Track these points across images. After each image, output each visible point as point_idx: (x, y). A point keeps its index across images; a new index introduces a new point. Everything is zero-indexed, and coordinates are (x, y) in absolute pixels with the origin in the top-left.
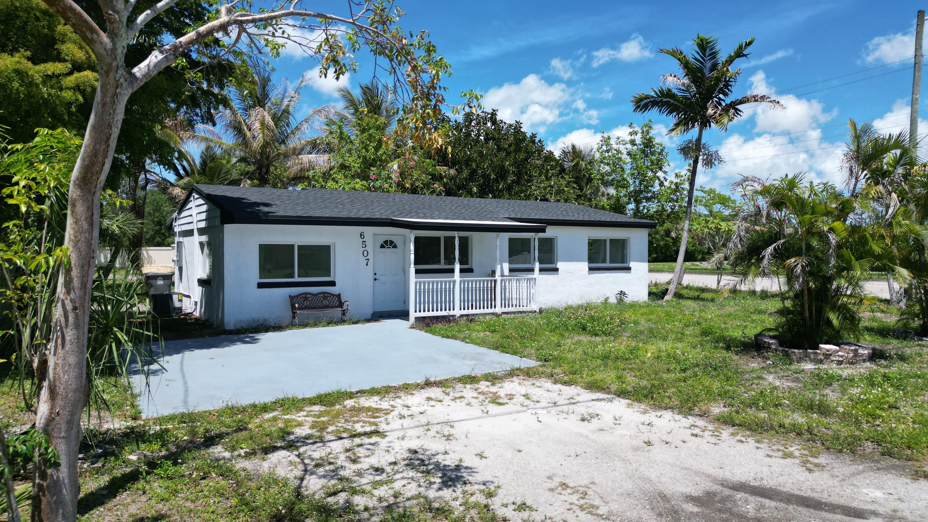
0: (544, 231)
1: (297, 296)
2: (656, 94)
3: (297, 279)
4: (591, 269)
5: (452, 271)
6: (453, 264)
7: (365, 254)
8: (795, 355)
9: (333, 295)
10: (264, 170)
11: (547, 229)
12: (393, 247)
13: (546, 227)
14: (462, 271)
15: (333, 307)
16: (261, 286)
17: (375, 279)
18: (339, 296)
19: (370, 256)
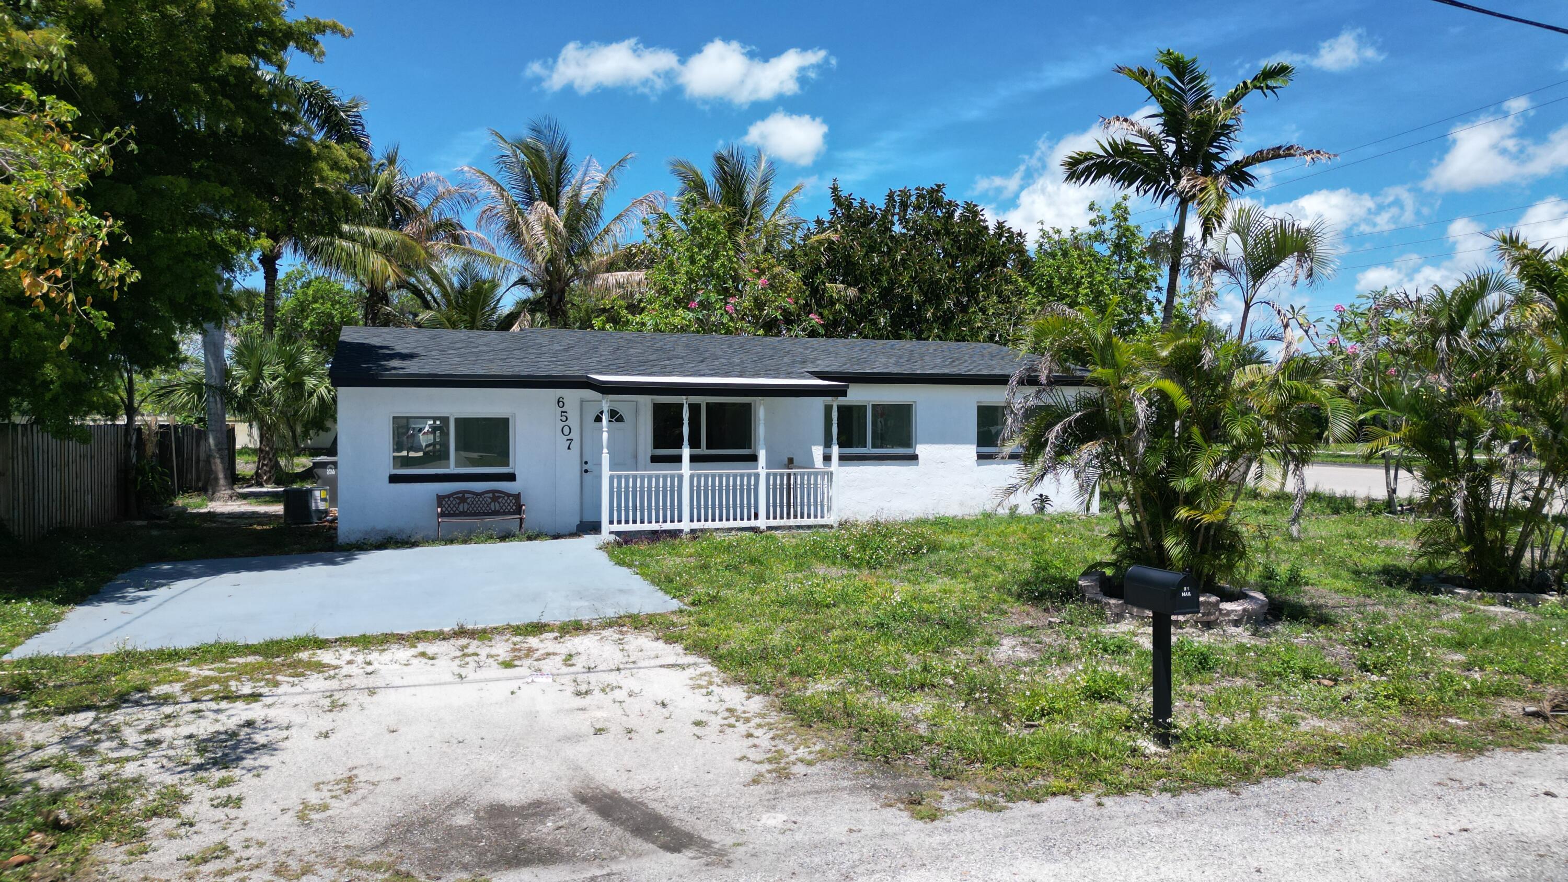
0: (843, 393)
1: (449, 496)
2: (1106, 151)
3: (452, 469)
4: (981, 457)
5: (678, 459)
6: (680, 447)
7: (566, 431)
8: (1110, 608)
9: (509, 495)
10: (555, 298)
11: (849, 391)
12: (617, 420)
13: (847, 387)
14: (693, 459)
15: (505, 513)
16: (394, 479)
17: (586, 471)
18: (517, 497)
19: (575, 435)
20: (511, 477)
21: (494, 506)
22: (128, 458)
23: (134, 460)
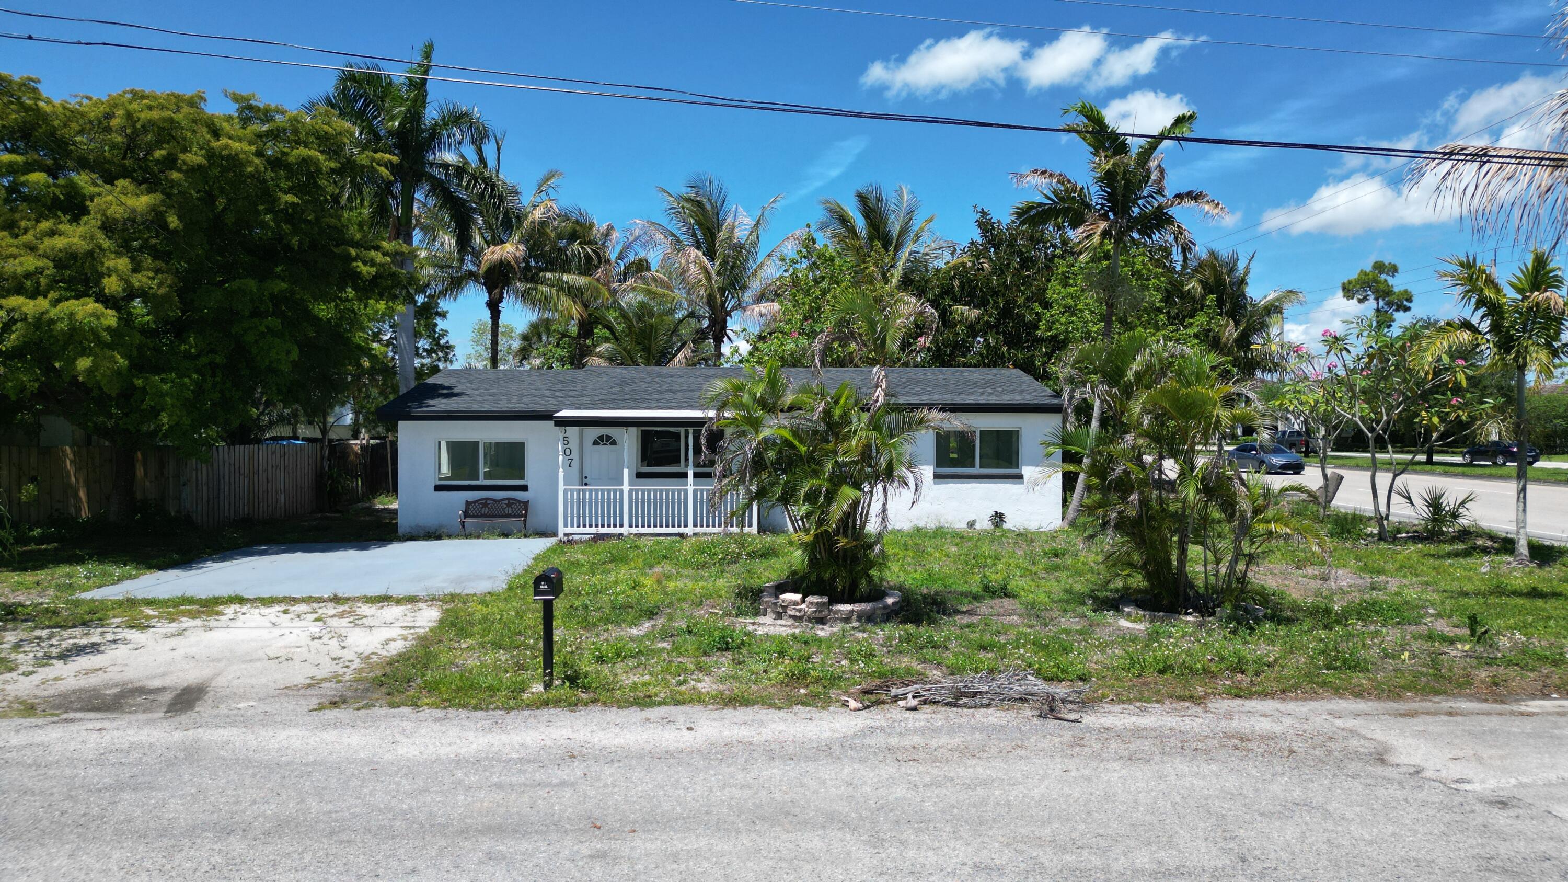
1: (474, 502)
3: (480, 481)
4: (939, 476)
7: (567, 452)
9: (520, 502)
10: (718, 328)
12: (611, 443)
15: (514, 516)
16: (438, 488)
17: (585, 484)
18: (526, 504)
19: (575, 455)
20: (524, 488)
21: (509, 510)
22: (322, 467)
23: (327, 469)
